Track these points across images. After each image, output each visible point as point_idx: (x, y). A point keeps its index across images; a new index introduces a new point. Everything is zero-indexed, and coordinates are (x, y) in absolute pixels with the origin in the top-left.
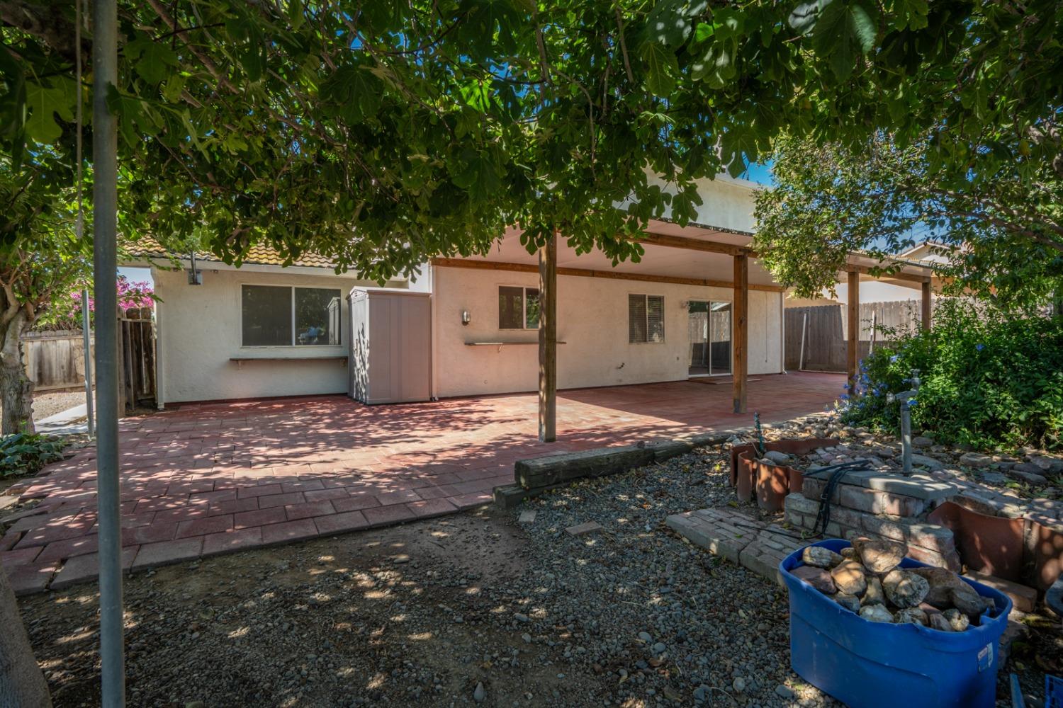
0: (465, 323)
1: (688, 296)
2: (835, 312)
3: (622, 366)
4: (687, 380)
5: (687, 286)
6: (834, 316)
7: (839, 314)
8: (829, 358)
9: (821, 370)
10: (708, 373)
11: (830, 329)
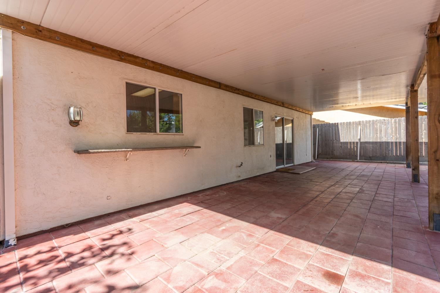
0: (73, 124)
1: (274, 113)
2: (335, 127)
3: (241, 165)
4: (275, 171)
5: (274, 106)
6: (335, 129)
7: (338, 128)
8: (332, 152)
9: (327, 158)
10: (284, 165)
11: (333, 136)
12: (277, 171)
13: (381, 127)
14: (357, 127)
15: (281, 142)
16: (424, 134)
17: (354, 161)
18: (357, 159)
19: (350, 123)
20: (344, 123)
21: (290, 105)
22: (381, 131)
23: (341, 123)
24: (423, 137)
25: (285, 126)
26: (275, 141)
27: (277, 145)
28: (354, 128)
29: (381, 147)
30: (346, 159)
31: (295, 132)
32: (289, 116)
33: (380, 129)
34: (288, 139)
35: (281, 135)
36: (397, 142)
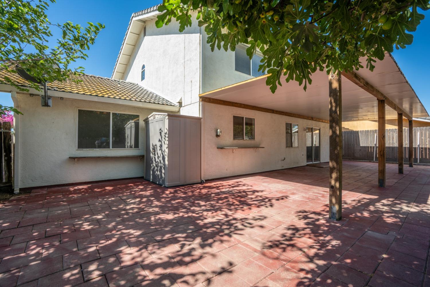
0: (217, 136)
1: (306, 125)
2: (356, 134)
3: (284, 159)
4: (306, 166)
5: (306, 120)
6: (356, 135)
7: (358, 135)
8: (353, 154)
9: (349, 159)
10: (312, 162)
11: (354, 141)
12: (307, 165)
13: (393, 135)
14: (374, 135)
15: (311, 145)
16: (428, 141)
17: (371, 162)
18: (373, 160)
19: (368, 131)
20: (363, 131)
21: (317, 118)
22: (393, 138)
23: (361, 131)
24: (427, 143)
25: (314, 133)
26: (306, 145)
27: (308, 147)
28: (371, 135)
29: (393, 151)
30: (365, 159)
31: (321, 138)
32: (317, 126)
33: (392, 136)
34: (316, 143)
35: (310, 140)
36: (406, 147)
